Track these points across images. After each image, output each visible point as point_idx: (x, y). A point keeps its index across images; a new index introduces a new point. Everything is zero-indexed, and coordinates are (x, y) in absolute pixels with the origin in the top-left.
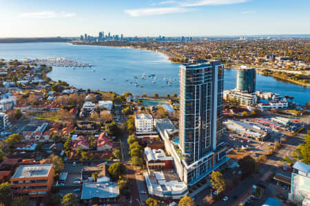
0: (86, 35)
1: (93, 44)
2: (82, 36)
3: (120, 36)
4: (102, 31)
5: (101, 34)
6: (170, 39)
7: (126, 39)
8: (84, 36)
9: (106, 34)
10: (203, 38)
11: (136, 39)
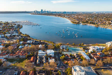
0: (36, 10)
1: (39, 14)
2: (34, 11)
3: (49, 11)
4: (42, 9)
5: (42, 10)
6: (68, 12)
7: (51, 12)
8: (35, 11)
9: (44, 10)
10: (80, 12)
11: (55, 12)
